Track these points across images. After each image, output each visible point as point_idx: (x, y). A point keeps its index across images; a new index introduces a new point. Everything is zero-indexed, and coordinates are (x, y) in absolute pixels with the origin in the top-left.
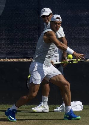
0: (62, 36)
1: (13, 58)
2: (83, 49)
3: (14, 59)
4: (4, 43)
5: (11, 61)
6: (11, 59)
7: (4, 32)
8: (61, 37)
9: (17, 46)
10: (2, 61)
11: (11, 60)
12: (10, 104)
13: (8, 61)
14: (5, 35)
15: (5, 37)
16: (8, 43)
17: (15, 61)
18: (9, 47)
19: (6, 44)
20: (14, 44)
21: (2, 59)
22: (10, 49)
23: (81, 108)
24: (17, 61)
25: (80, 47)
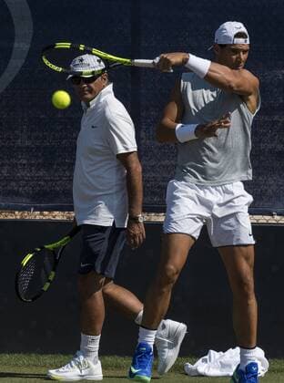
0: (127, 149)
1: (51, 210)
2: (270, 186)
3: (56, 213)
4: (25, 162)
5: (47, 218)
6: (46, 213)
7: (25, 127)
8: (124, 151)
9: (64, 171)
10: (18, 217)
11: (47, 216)
12: (42, 354)
13: (38, 218)
14: (29, 138)
15: (27, 143)
16: (39, 164)
17: (57, 218)
18: (41, 174)
19: (32, 165)
20: (55, 167)
21: (17, 213)
22: (45, 181)
23: (263, 368)
24: (65, 218)
25: (261, 178)
